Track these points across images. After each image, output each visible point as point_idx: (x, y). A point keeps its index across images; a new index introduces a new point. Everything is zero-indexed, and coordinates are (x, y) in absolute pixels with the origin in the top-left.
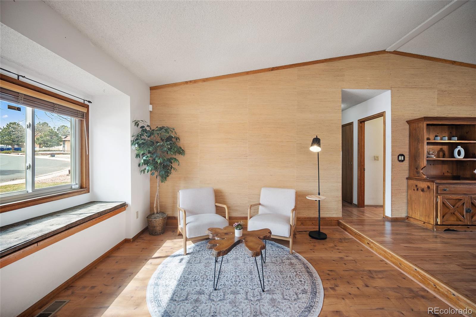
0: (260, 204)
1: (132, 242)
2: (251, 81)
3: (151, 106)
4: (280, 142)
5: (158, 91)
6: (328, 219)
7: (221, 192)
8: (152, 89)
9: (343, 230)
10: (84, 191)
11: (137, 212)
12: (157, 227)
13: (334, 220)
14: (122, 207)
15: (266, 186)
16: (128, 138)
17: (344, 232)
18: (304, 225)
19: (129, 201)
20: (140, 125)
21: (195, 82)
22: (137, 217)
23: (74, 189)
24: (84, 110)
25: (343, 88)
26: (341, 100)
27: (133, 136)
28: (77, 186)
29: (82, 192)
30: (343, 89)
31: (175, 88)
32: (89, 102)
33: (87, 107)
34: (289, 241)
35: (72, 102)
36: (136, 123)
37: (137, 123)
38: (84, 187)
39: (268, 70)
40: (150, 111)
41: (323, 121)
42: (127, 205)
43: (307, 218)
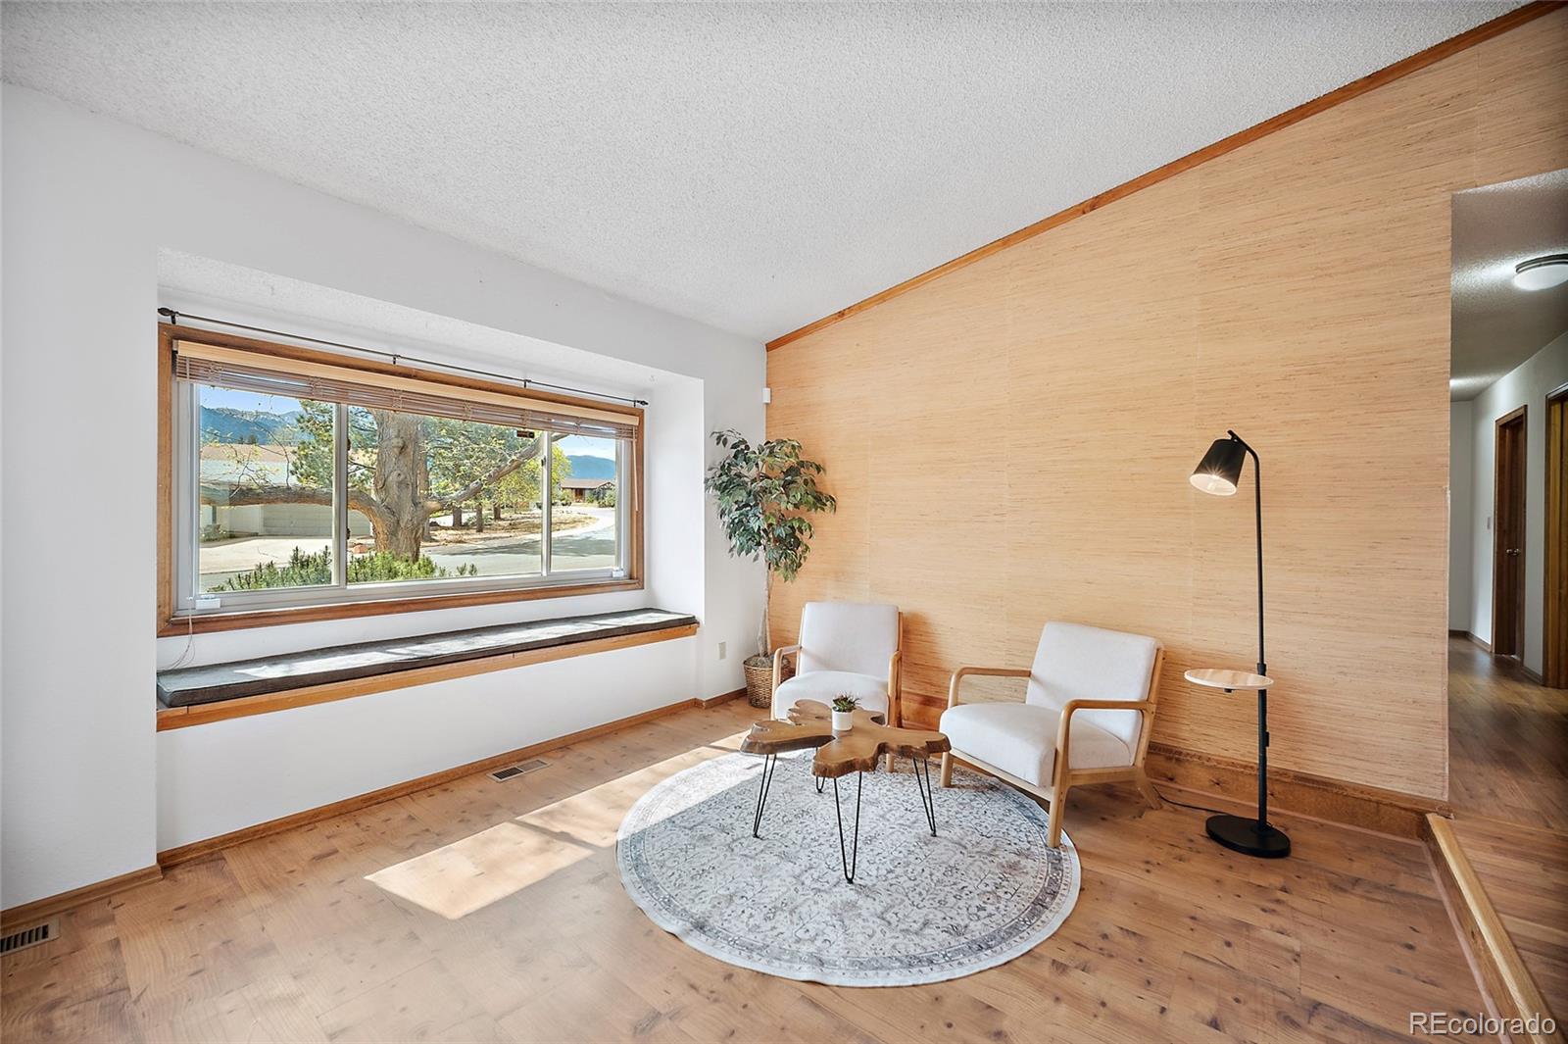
0: (1029, 674)
1: (706, 708)
2: (1018, 265)
3: (767, 391)
4: (1124, 461)
5: (782, 350)
6: (1358, 795)
7: (925, 623)
8: (771, 347)
9: (1430, 858)
10: (633, 586)
11: (723, 646)
12: (760, 687)
13: (1391, 805)
14: (687, 624)
15: (1069, 619)
16: (701, 474)
17: (1429, 871)
18: (1225, 790)
19: (700, 616)
20: (732, 441)
21: (860, 307)
22: (723, 656)
23: (618, 579)
24: (634, 421)
25: (1456, 190)
26: (1449, 246)
27: (710, 469)
28: (622, 574)
29: (630, 587)
30: (1454, 192)
31: (816, 336)
32: (643, 403)
33: (641, 414)
34: (1049, 802)
35: (611, 408)
36: (719, 438)
37: (722, 438)
38: (635, 579)
39: (1078, 210)
40: (767, 404)
41: (1335, 359)
42: (698, 623)
43: (1245, 767)
